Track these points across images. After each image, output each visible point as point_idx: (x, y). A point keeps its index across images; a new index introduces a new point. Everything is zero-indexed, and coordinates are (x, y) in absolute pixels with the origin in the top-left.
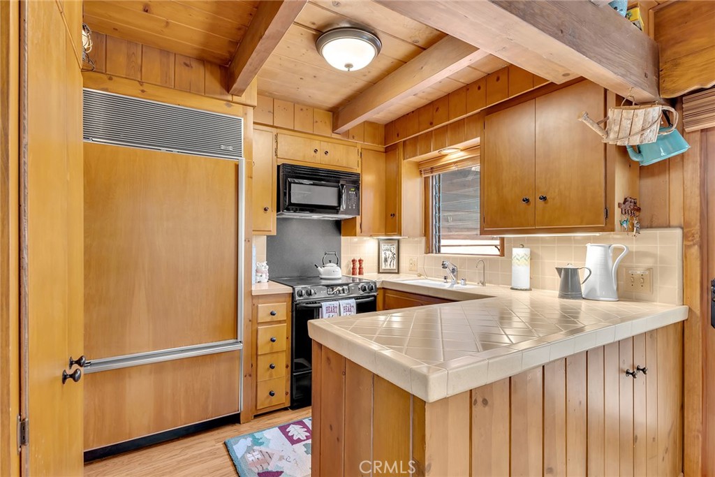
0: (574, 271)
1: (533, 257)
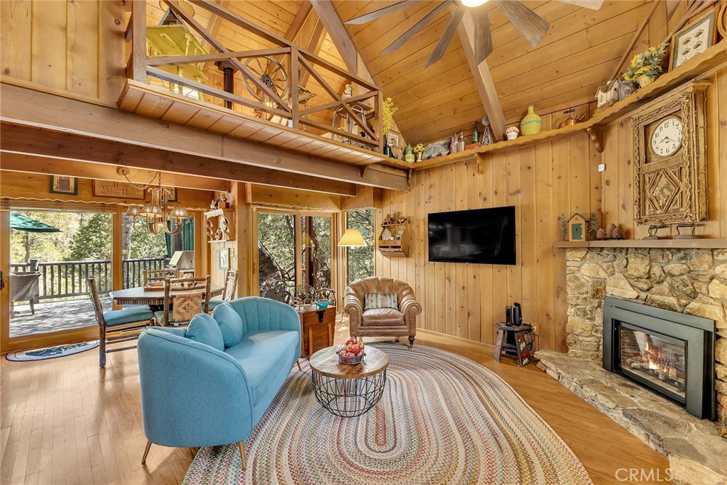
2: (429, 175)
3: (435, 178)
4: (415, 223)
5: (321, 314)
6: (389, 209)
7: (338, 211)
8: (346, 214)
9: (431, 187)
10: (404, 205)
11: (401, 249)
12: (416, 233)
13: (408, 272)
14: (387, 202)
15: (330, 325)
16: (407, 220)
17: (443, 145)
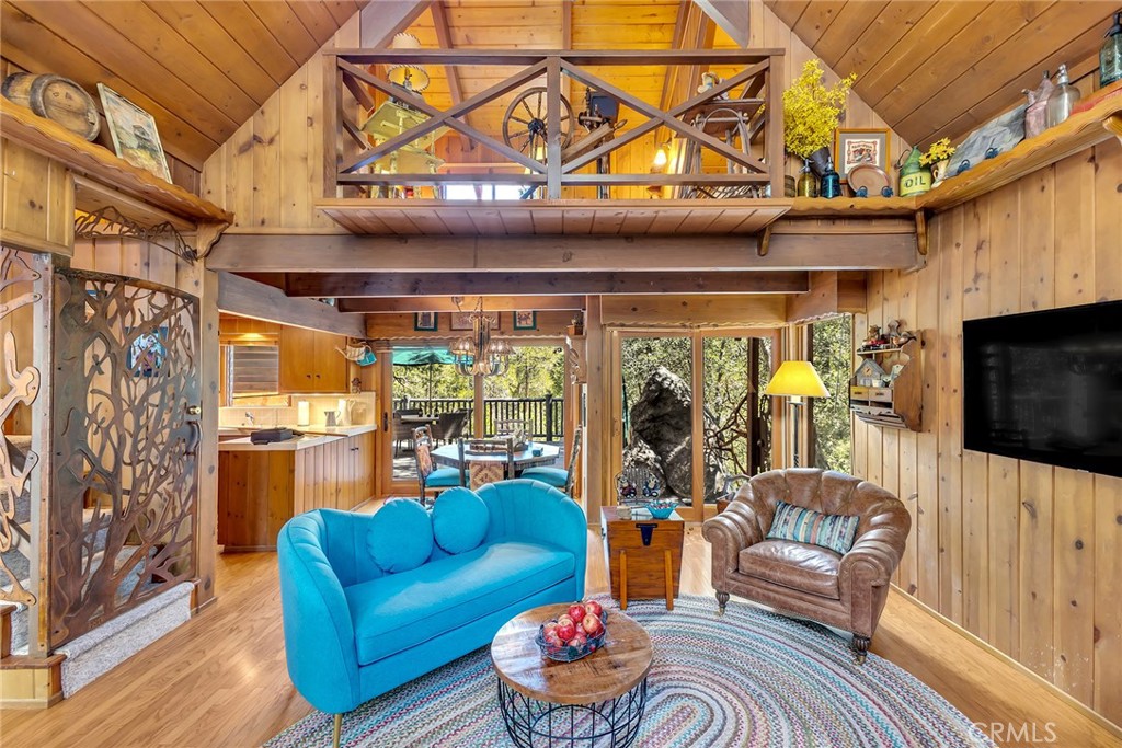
0: (333, 413)
1: (311, 406)
2: (976, 215)
3: (991, 222)
4: (938, 347)
5: (647, 530)
6: (881, 314)
7: (782, 324)
8: (805, 328)
9: (979, 247)
10: (913, 300)
11: (892, 411)
12: (939, 373)
13: (921, 467)
14: (876, 298)
15: (668, 555)
16: (921, 340)
17: (1009, 125)
